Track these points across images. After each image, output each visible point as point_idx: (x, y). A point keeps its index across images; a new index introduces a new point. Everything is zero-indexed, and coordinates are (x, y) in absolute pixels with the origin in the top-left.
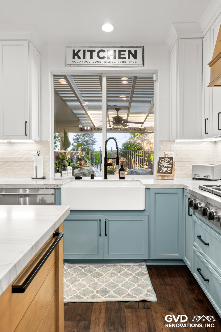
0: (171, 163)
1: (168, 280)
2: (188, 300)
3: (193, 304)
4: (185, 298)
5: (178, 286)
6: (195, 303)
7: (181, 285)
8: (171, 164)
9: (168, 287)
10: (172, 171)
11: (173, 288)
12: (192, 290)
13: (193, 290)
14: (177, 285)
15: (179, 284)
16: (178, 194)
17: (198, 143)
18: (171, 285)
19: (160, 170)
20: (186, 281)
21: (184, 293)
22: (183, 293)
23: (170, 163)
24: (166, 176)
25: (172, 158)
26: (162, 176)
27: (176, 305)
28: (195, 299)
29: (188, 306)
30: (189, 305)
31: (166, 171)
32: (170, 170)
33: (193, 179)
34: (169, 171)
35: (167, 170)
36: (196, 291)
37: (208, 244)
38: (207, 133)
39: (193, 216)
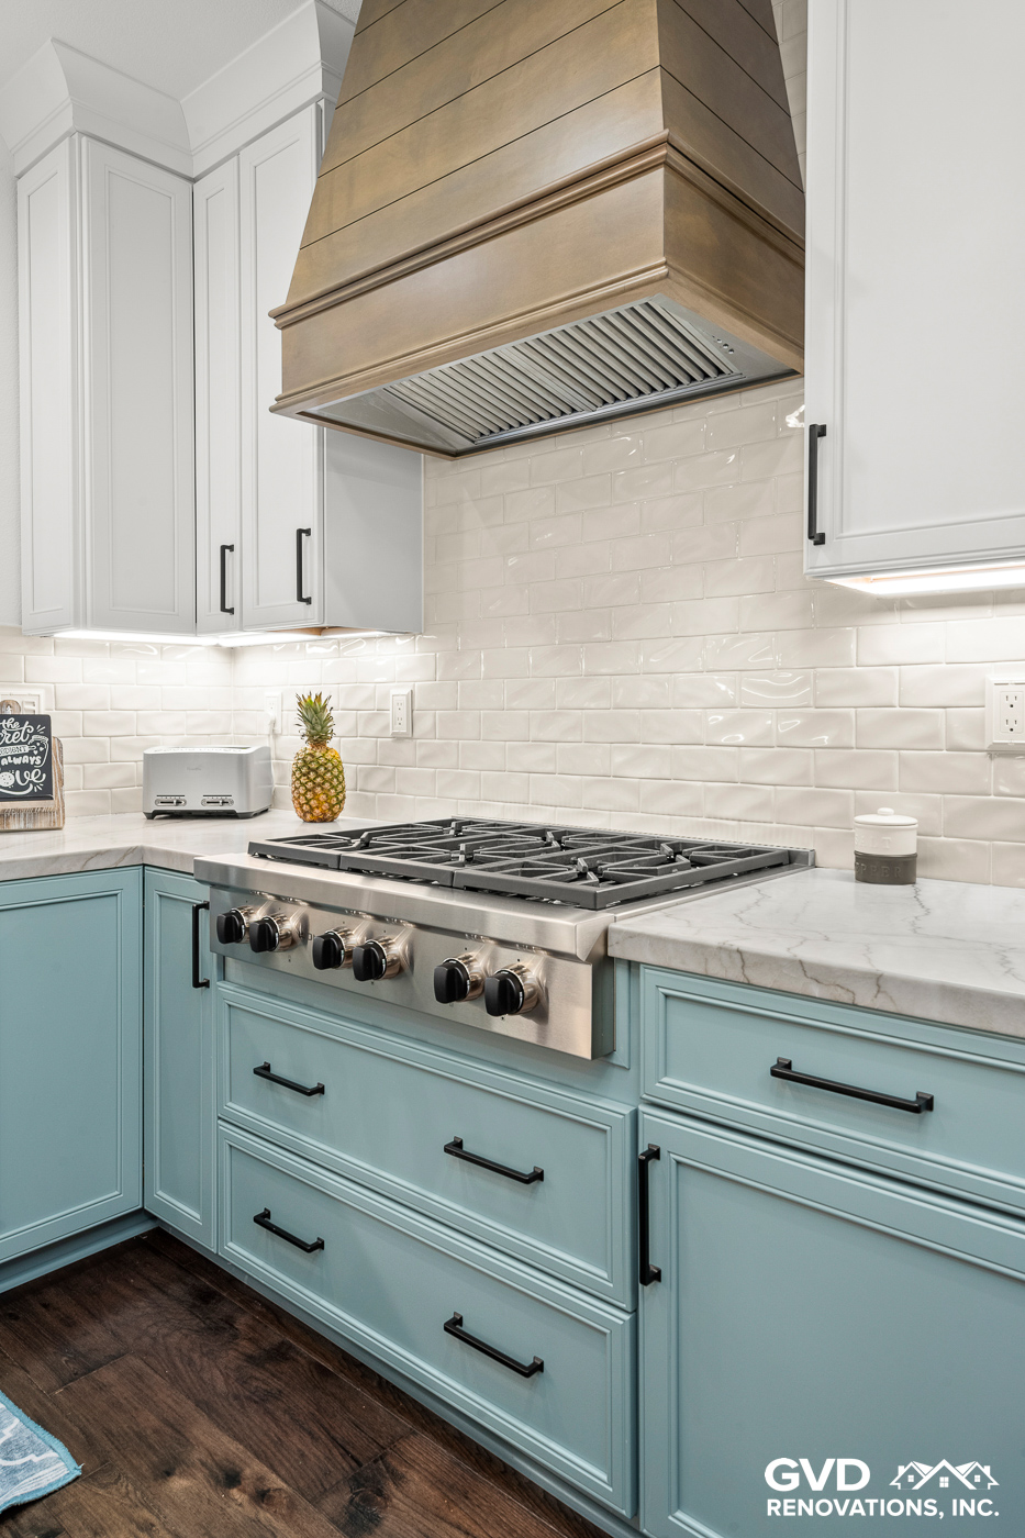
0: (42, 746)
1: (95, 1337)
2: (226, 1377)
3: (255, 1384)
4: (206, 1376)
5: (154, 1339)
6: (258, 1375)
7: (165, 1331)
8: (42, 749)
9: (107, 1375)
10: (48, 784)
11: (136, 1362)
12: (223, 1329)
13: (229, 1322)
14: (147, 1340)
15: (153, 1330)
16: (116, 895)
17: (161, 652)
18: (120, 1355)
20: (181, 1302)
21: (196, 1356)
22: (191, 1362)
23: (35, 743)
24: (19, 811)
25: (40, 721)
27: (179, 1432)
28: (250, 1359)
29: (235, 1403)
30: (236, 1397)
31: (17, 787)
32: (40, 778)
33: (152, 816)
34: (35, 784)
35: (24, 780)
36: (242, 1322)
37: (320, 1090)
38: (229, 610)
39: (216, 984)
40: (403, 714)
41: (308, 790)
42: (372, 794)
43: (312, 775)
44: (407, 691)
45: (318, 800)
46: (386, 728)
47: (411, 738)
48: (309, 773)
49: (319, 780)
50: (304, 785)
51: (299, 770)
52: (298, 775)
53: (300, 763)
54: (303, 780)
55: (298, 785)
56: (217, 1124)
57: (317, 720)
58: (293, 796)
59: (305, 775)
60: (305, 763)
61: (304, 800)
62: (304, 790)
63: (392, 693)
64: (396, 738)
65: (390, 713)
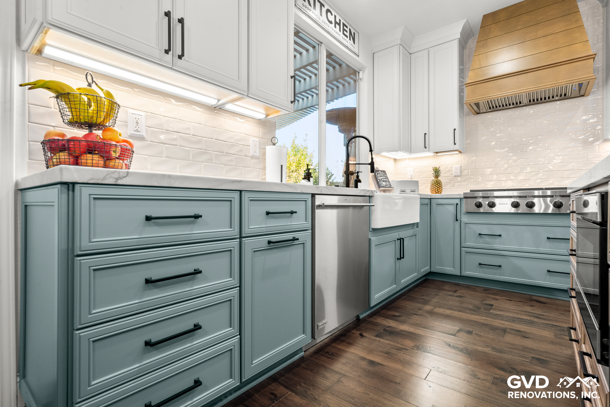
10: (390, 184)
23: (385, 176)
24: (387, 190)
25: (384, 172)
26: (384, 191)
31: (386, 185)
37: (500, 236)
38: (426, 148)
39: (460, 220)
40: (459, 171)
41: (434, 187)
43: (439, 184)
44: (460, 166)
45: (440, 190)
46: (452, 174)
47: (460, 176)
49: (440, 185)
50: (436, 186)
51: (435, 183)
52: (435, 184)
53: (435, 182)
54: (433, 185)
55: (435, 186)
56: (461, 249)
57: (437, 172)
58: (433, 189)
59: (434, 184)
60: (437, 182)
61: (436, 190)
62: (436, 188)
63: (454, 166)
64: (455, 176)
65: (454, 171)
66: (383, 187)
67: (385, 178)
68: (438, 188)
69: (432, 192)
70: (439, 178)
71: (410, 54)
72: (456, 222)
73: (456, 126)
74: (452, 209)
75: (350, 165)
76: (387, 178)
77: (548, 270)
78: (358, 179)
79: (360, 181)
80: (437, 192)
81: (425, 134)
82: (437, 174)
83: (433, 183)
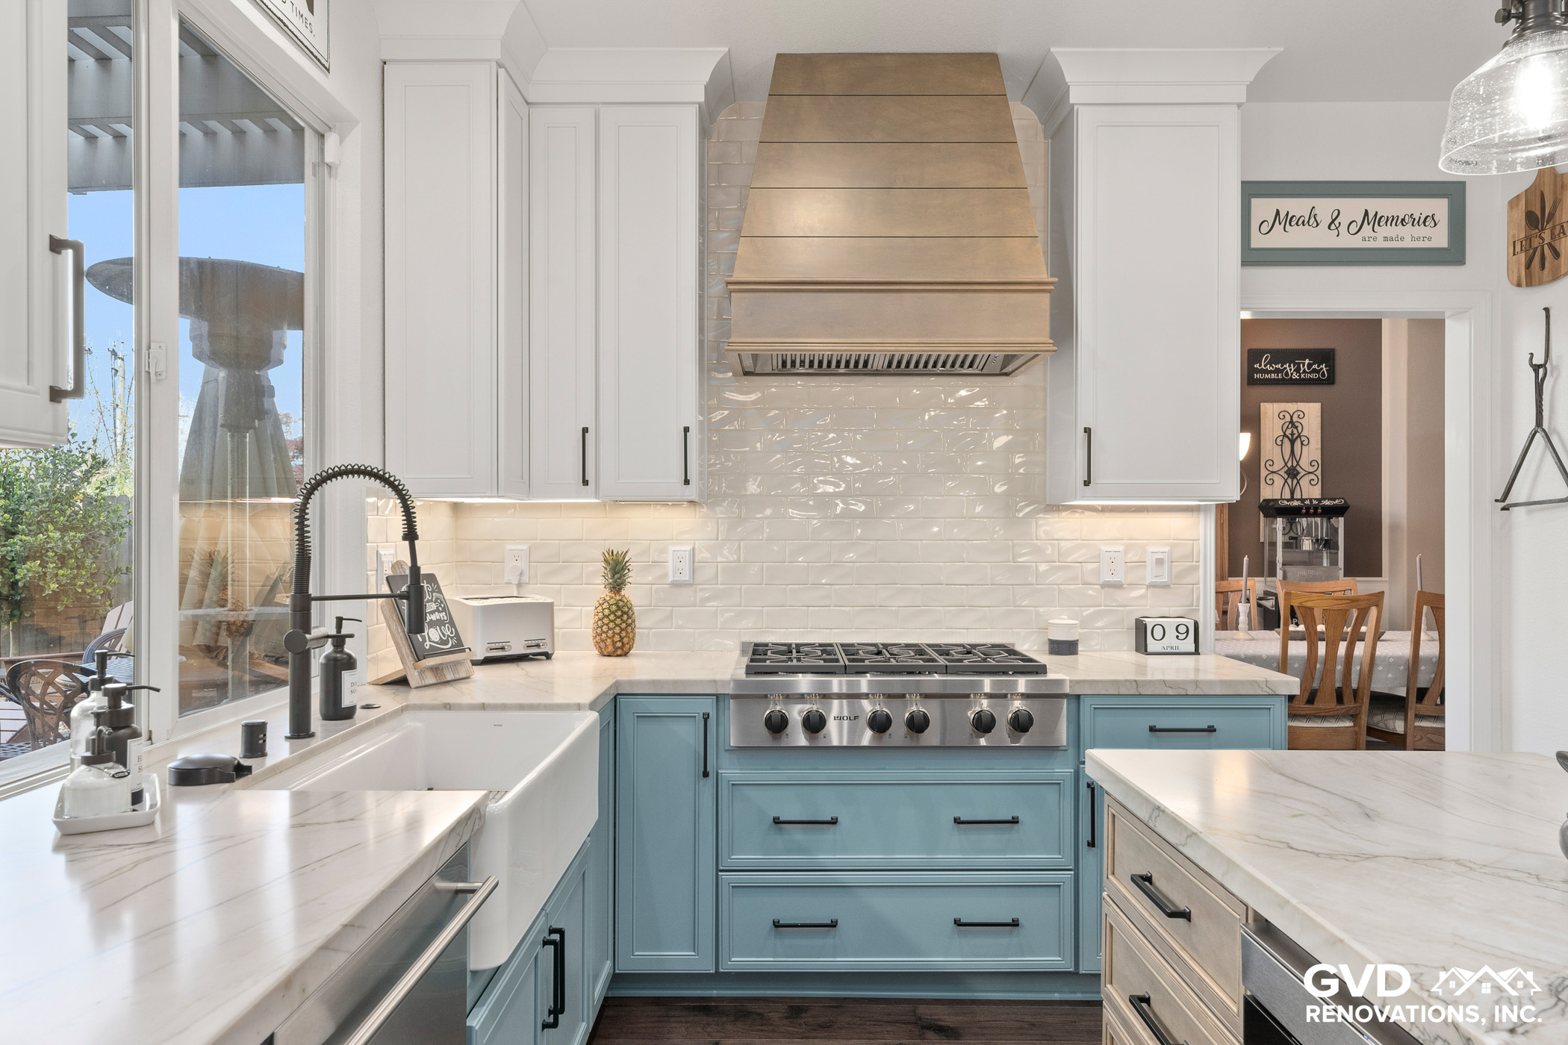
0: (441, 602)
8: (442, 606)
10: (457, 635)
19: (421, 640)
23: (437, 599)
24: (447, 664)
26: (436, 670)
31: (443, 642)
32: (452, 633)
34: (452, 638)
35: (444, 635)
37: (834, 822)
38: (585, 482)
39: (717, 773)
40: (686, 566)
41: (609, 629)
42: (646, 631)
43: (625, 617)
44: (689, 548)
45: (629, 637)
46: (665, 576)
47: (691, 585)
48: (622, 616)
49: (630, 621)
50: (617, 625)
51: (613, 613)
52: (612, 617)
53: (614, 608)
54: (606, 621)
55: (611, 625)
56: (717, 875)
57: (617, 570)
58: (604, 635)
59: (607, 616)
60: (619, 608)
61: (617, 638)
62: (617, 630)
63: (671, 548)
64: (676, 585)
65: (670, 565)
66: (434, 652)
67: (437, 610)
68: (622, 630)
69: (602, 645)
70: (623, 592)
71: (527, 103)
72: (703, 780)
73: (691, 417)
74: (688, 734)
75: (313, 603)
76: (444, 610)
77: (955, 921)
78: (342, 652)
79: (350, 663)
80: (619, 644)
81: (585, 430)
82: (619, 579)
83: (607, 612)
